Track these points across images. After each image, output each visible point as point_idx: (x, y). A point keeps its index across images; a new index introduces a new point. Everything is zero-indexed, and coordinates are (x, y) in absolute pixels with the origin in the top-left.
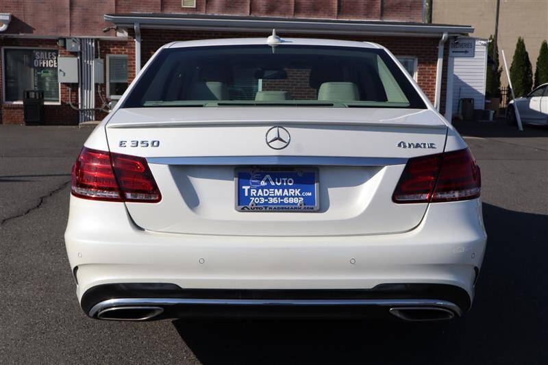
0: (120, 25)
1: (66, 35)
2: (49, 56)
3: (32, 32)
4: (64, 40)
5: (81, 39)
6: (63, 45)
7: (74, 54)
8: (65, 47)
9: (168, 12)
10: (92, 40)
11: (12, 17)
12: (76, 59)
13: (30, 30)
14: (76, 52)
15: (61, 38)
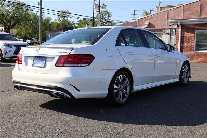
0: (174, 23)
1: (165, 28)
2: (160, 35)
3: (155, 27)
4: (165, 29)
5: (170, 29)
6: (164, 31)
7: (168, 34)
8: (165, 32)
9: (202, 17)
10: (174, 29)
11: (150, 23)
12: (168, 36)
13: (154, 26)
14: (169, 34)
15: (164, 29)
